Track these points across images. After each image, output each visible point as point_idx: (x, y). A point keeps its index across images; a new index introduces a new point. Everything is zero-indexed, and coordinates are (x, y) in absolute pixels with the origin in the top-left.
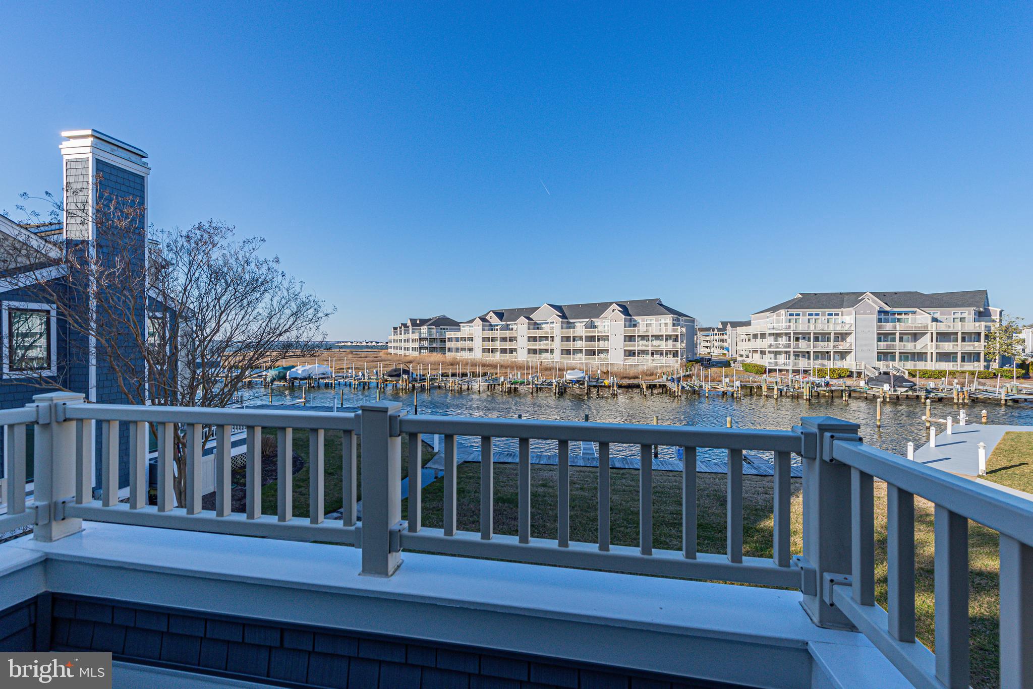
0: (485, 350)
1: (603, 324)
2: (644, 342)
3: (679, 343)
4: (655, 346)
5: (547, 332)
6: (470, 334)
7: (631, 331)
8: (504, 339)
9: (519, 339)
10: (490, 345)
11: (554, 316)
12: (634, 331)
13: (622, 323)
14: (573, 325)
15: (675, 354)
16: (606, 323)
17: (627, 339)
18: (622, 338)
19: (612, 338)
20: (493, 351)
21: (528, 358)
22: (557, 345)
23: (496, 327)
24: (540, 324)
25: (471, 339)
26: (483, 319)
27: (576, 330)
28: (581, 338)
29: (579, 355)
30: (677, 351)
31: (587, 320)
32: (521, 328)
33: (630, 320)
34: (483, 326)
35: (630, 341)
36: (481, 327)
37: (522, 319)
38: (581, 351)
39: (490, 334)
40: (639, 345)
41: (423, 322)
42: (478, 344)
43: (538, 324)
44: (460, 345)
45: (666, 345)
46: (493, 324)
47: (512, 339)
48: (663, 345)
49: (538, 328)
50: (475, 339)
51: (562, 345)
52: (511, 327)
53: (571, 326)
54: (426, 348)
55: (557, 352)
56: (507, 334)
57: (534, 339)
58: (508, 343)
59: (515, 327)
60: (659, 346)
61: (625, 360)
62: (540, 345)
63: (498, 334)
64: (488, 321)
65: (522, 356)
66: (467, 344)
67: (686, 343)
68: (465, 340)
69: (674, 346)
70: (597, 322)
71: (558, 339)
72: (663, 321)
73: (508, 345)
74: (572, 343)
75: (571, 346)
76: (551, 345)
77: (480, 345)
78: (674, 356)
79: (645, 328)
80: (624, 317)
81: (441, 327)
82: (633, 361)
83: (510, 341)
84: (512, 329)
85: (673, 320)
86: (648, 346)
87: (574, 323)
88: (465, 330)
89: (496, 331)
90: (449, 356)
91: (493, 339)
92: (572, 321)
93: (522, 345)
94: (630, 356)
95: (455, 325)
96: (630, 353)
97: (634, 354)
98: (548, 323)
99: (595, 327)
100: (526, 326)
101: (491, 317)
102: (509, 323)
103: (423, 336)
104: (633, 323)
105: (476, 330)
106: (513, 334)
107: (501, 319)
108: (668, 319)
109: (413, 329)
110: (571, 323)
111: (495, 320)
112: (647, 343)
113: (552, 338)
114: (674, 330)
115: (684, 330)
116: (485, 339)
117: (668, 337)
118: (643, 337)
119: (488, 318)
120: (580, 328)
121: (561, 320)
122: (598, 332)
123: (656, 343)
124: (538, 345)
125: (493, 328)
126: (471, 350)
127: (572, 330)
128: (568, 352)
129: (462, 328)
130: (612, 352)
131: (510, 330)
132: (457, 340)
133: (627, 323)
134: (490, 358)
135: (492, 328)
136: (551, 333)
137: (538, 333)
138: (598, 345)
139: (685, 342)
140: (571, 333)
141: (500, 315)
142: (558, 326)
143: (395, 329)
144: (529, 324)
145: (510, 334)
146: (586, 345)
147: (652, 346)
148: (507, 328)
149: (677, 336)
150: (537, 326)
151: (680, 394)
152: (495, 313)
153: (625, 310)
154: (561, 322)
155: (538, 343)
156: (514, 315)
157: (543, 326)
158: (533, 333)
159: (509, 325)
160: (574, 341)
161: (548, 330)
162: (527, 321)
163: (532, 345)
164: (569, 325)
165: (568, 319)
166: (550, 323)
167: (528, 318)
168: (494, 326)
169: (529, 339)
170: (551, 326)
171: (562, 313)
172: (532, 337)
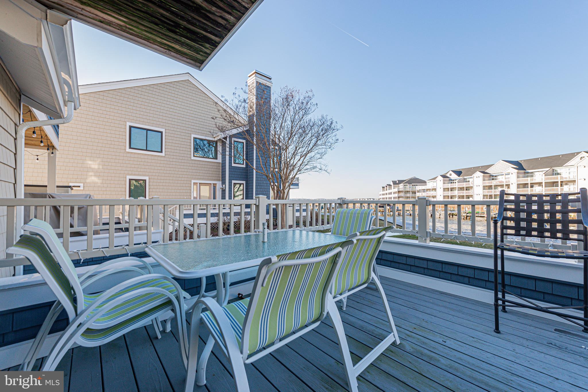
0: (445, 197)
1: (568, 171)
5: (502, 182)
6: (433, 187)
8: (461, 189)
9: (475, 187)
10: (449, 193)
11: (510, 169)
14: (530, 174)
16: (572, 170)
19: (580, 182)
20: (452, 197)
23: (455, 181)
24: (496, 176)
25: (435, 190)
26: (444, 176)
27: (534, 178)
28: (540, 184)
31: (548, 169)
32: (477, 180)
34: (444, 180)
36: (442, 182)
37: (478, 174)
39: (449, 186)
41: (400, 182)
42: (440, 193)
43: (493, 176)
44: (426, 194)
47: (468, 188)
49: (493, 179)
50: (438, 190)
52: (467, 180)
54: (402, 197)
56: (465, 185)
57: (490, 187)
58: (465, 191)
59: (471, 180)
62: (495, 192)
63: (456, 185)
64: (448, 177)
66: (431, 193)
68: (430, 191)
70: (560, 170)
73: (464, 193)
74: (529, 189)
75: (529, 191)
76: (507, 191)
77: (442, 194)
81: (413, 184)
83: (466, 190)
84: (469, 181)
87: (532, 173)
88: (430, 185)
89: (454, 184)
91: (452, 189)
92: (530, 171)
93: (478, 191)
95: (424, 182)
98: (503, 175)
99: (558, 174)
100: (481, 178)
101: (451, 175)
102: (465, 177)
103: (400, 190)
105: (439, 184)
106: (469, 184)
107: (459, 176)
109: (394, 186)
110: (528, 173)
111: (454, 176)
113: (508, 185)
116: (446, 190)
119: (448, 175)
120: (539, 176)
121: (517, 171)
122: (562, 178)
124: (493, 192)
125: (452, 182)
126: (434, 197)
127: (529, 178)
129: (427, 184)
131: (466, 182)
132: (424, 191)
135: (451, 181)
136: (506, 182)
137: (493, 183)
140: (529, 180)
141: (459, 173)
142: (515, 176)
143: (383, 188)
144: (484, 176)
145: (466, 185)
148: (465, 180)
150: (492, 177)
152: (454, 172)
154: (518, 173)
155: (493, 190)
156: (471, 171)
157: (499, 177)
158: (488, 183)
159: (466, 179)
160: (532, 187)
161: (504, 180)
162: (482, 174)
163: (487, 192)
164: (526, 175)
165: (525, 170)
166: (506, 174)
167: (483, 172)
168: (453, 180)
169: (484, 187)
170: (507, 176)
171: (519, 166)
172: (486, 186)
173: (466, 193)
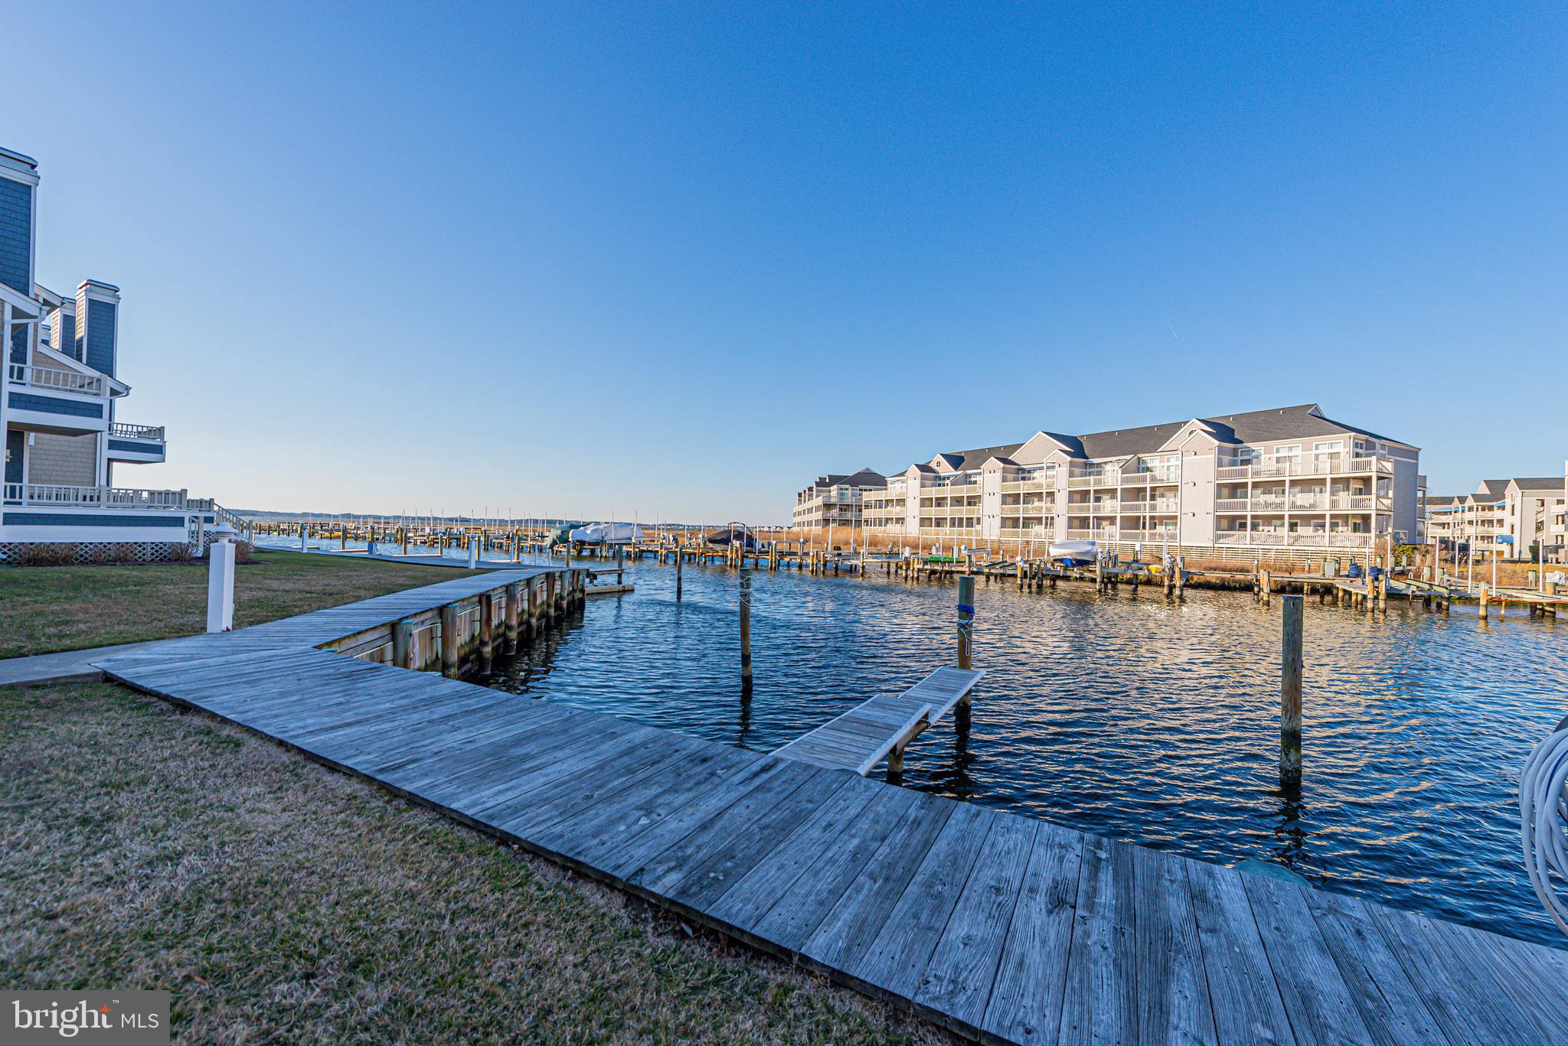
0: (924, 522)
1: (1166, 464)
2: (1271, 498)
3: (1374, 497)
4: (1302, 507)
5: (1040, 486)
6: (900, 494)
7: (1231, 474)
8: (958, 501)
9: (985, 499)
10: (933, 512)
11: (1057, 453)
12: (1244, 474)
13: (1211, 458)
14: (1096, 469)
15: (1362, 523)
16: (1173, 462)
17: (1225, 491)
18: (1211, 489)
19: (1186, 490)
20: (939, 522)
21: (1002, 534)
22: (1061, 507)
23: (946, 481)
24: (1029, 472)
25: (901, 502)
26: (924, 468)
27: (1102, 478)
28: (1112, 492)
29: (1107, 528)
30: (1366, 518)
31: (1128, 457)
32: (990, 479)
33: (1235, 452)
34: (923, 478)
35: (1233, 495)
36: (918, 481)
37: (993, 463)
38: (1112, 520)
39: (934, 492)
40: (1254, 504)
41: (835, 480)
42: (913, 511)
43: (1023, 471)
44: (882, 513)
45: (1334, 504)
46: (942, 475)
47: (973, 501)
48: (1323, 502)
49: (1023, 479)
50: (909, 502)
51: (1069, 509)
52: (972, 479)
53: (1090, 468)
54: (834, 521)
55: (1061, 524)
56: (964, 491)
57: (1016, 499)
58: (965, 507)
59: (979, 479)
60: (1312, 506)
61: (1218, 538)
62: (1025, 510)
63: (948, 491)
64: (933, 471)
65: (990, 530)
66: (895, 511)
67: (1395, 499)
68: (893, 505)
69: (1355, 504)
70: (1152, 460)
71: (1062, 498)
72: (1324, 450)
73: (964, 512)
74: (1091, 504)
75: (1090, 510)
76: (1049, 510)
77: (917, 514)
78: (1356, 529)
79: (1274, 466)
80: (1217, 443)
81: (861, 487)
82: (1240, 541)
83: (969, 504)
84: (975, 482)
85: (1356, 445)
86: (1280, 506)
87: (1099, 465)
88: (894, 490)
89: (945, 488)
90: (866, 532)
91: (939, 502)
92: (1096, 461)
93: (991, 509)
94: (1231, 528)
95: (879, 482)
96: (1236, 523)
97: (1243, 526)
98: (1042, 468)
99: (1148, 469)
100: (999, 475)
101: (938, 464)
102: (969, 472)
103: (833, 500)
104: (1240, 458)
105: (910, 487)
106: (975, 490)
107: (956, 468)
108: (1342, 445)
109: (817, 491)
110: (1092, 465)
111: (946, 469)
112: (1278, 500)
113: (1051, 494)
114: (1357, 467)
115: (1389, 466)
116: (925, 502)
117: (1341, 483)
118: (1267, 487)
119: (933, 465)
120: (1112, 474)
121: (1069, 459)
122: (1153, 479)
123: (1303, 499)
124: (1021, 511)
125: (942, 482)
126: (900, 520)
127: (1093, 479)
128: (1084, 522)
129: (889, 486)
130: (1186, 521)
131: (970, 483)
132: (879, 504)
133: (1226, 459)
134: (932, 533)
135: (939, 480)
136: (1048, 486)
137: (1023, 488)
138: (1153, 508)
139: (1391, 494)
140: (1092, 484)
141: (956, 461)
142: (1064, 470)
143: (800, 495)
144: (1004, 470)
145: (969, 490)
146: (1123, 508)
147: (1293, 506)
148: (967, 480)
149: (1367, 481)
150: (1023, 473)
151: (1382, 605)
152: (946, 457)
153: (1223, 431)
154: (1071, 464)
155: (1021, 506)
156: (979, 457)
157: (1036, 474)
158: (1013, 487)
159: (970, 476)
160: (1098, 499)
161: (1043, 481)
162: (1002, 465)
163: (1010, 511)
164: (1088, 470)
165: (1087, 458)
166: (1048, 468)
167: (1005, 461)
168: (944, 479)
169: (1005, 499)
170: (1050, 473)
171: (1076, 447)
172: (1009, 495)
173: (968, 511)
